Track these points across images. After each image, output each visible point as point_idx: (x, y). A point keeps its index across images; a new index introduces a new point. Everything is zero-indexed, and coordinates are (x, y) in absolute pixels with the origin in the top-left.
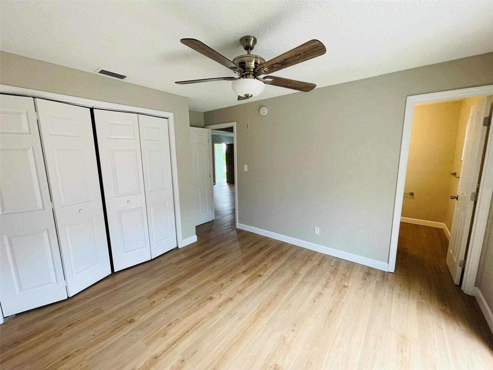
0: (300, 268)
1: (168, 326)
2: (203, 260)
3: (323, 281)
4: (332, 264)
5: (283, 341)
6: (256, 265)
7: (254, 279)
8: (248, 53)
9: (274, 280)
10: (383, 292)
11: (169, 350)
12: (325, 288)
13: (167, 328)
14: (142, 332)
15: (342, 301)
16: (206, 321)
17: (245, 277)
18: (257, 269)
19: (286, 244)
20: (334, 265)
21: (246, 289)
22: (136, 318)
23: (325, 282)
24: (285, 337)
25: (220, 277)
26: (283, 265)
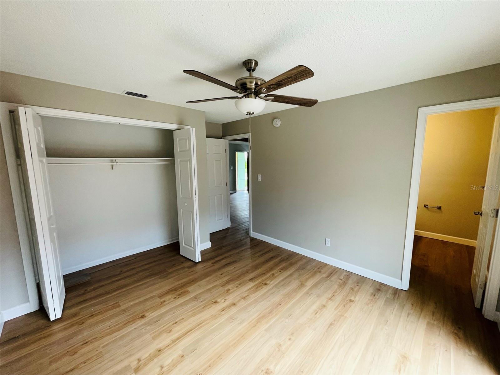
0: (307, 280)
1: (174, 324)
2: (214, 266)
3: (329, 294)
4: (342, 278)
5: (279, 348)
6: (264, 274)
7: (259, 287)
8: (251, 75)
9: (279, 289)
10: (391, 310)
11: (171, 346)
12: (330, 301)
13: (173, 326)
14: (150, 327)
15: (345, 315)
16: (208, 323)
17: (251, 284)
18: (264, 278)
19: (298, 254)
20: (343, 279)
21: (250, 296)
22: (147, 314)
23: (330, 296)
24: (280, 344)
25: (228, 282)
26: (291, 275)
